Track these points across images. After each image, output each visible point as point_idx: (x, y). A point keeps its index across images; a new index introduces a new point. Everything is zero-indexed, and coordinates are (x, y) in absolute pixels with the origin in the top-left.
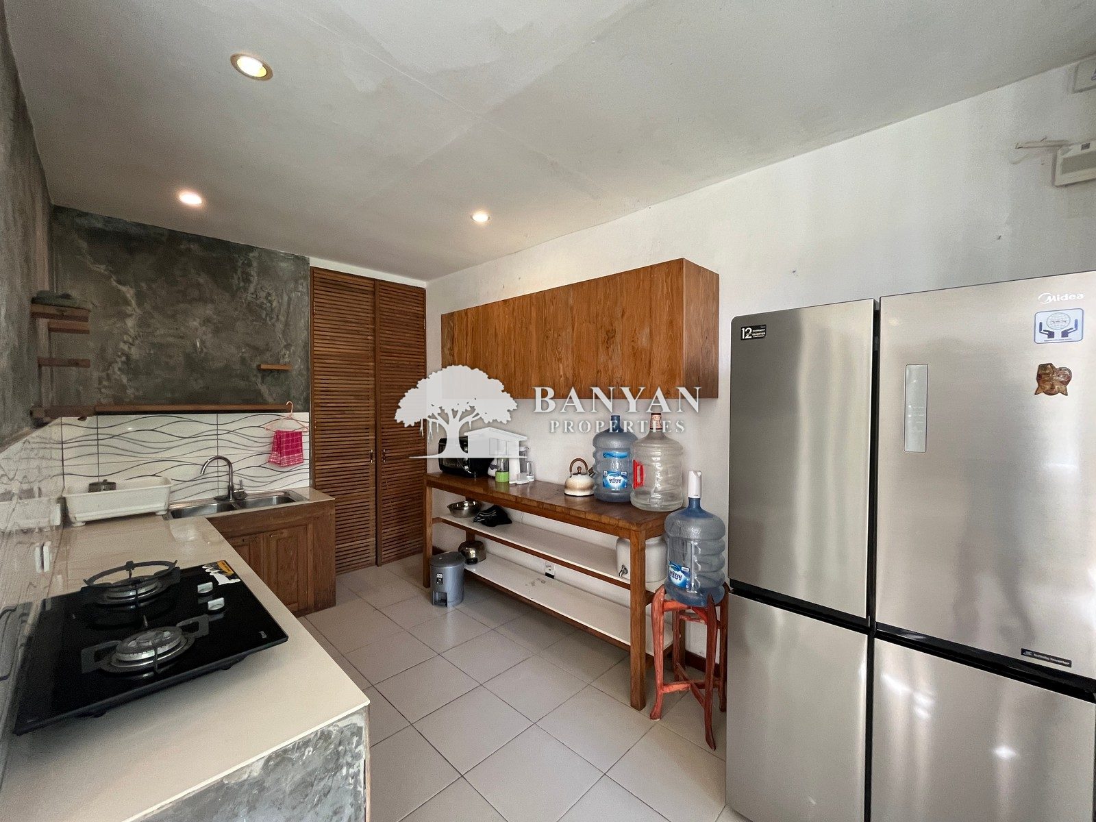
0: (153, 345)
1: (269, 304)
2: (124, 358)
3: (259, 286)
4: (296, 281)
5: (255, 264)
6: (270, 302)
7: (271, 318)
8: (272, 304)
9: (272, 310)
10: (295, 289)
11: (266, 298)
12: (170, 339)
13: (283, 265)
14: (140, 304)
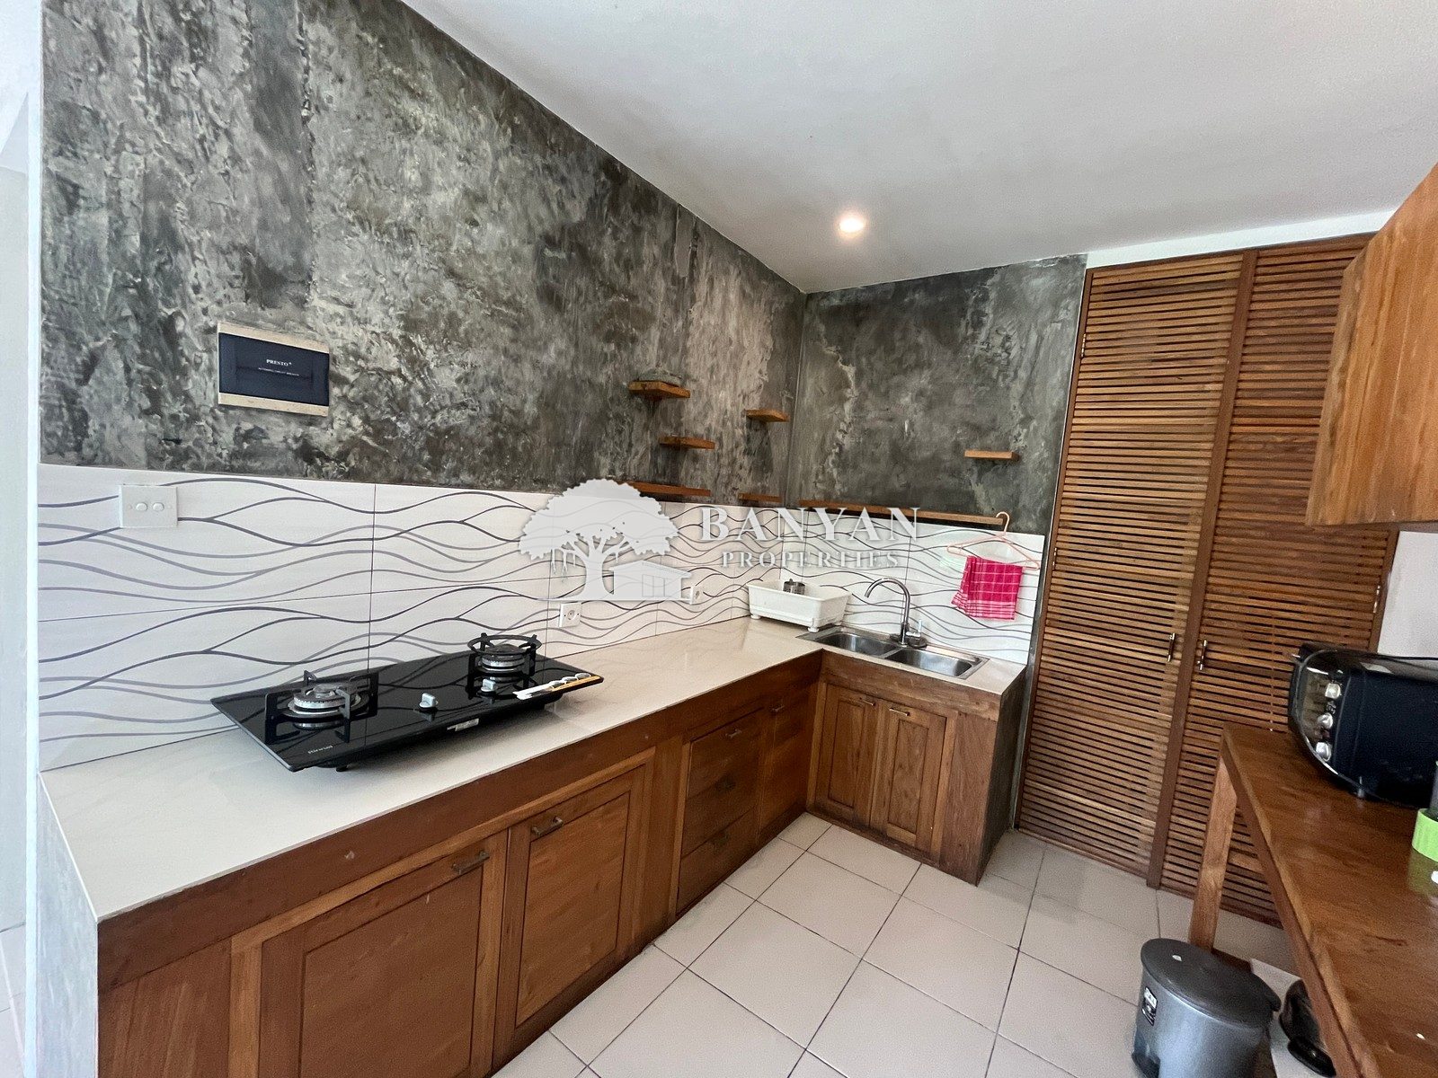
0: (864, 431)
1: (1004, 355)
2: (837, 450)
3: (994, 330)
4: (1056, 305)
5: (993, 295)
6: (1007, 351)
7: (1006, 376)
8: (1009, 354)
9: (1009, 363)
10: (1053, 319)
11: (1003, 345)
12: (880, 423)
13: (1037, 282)
14: (858, 384)
